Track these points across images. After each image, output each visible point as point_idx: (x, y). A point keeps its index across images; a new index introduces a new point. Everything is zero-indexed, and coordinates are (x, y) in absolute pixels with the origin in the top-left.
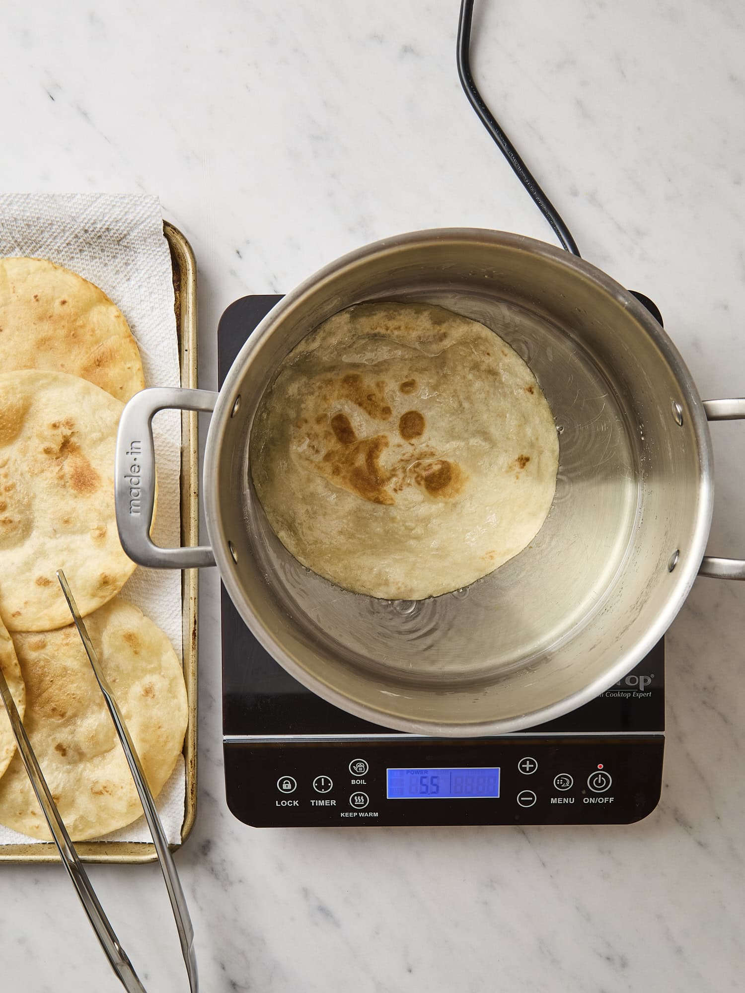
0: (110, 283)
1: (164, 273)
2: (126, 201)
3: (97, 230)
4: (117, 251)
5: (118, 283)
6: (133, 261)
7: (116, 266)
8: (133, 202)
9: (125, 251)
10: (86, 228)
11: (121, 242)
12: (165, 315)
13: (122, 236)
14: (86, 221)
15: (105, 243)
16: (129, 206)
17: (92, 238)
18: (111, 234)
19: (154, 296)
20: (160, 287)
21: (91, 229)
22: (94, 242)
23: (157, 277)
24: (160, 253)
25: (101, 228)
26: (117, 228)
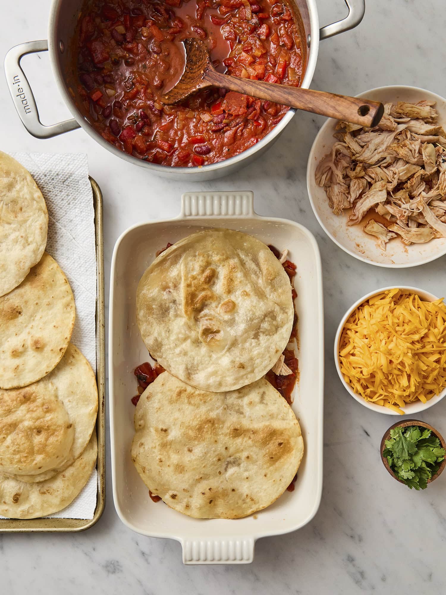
0: (59, 206)
1: (89, 201)
2: (69, 157)
3: (52, 175)
4: (62, 188)
5: (63, 206)
6: (71, 193)
7: (62, 196)
8: (73, 158)
9: (67, 188)
10: (46, 174)
11: (65, 183)
12: (89, 224)
13: (65, 179)
14: (46, 169)
15: (56, 183)
16: (70, 160)
17: (49, 180)
18: (59, 178)
19: (83, 213)
20: (86, 209)
21: (48, 174)
22: (50, 182)
23: (85, 203)
24: (86, 190)
25: (54, 174)
26: (63, 173)
